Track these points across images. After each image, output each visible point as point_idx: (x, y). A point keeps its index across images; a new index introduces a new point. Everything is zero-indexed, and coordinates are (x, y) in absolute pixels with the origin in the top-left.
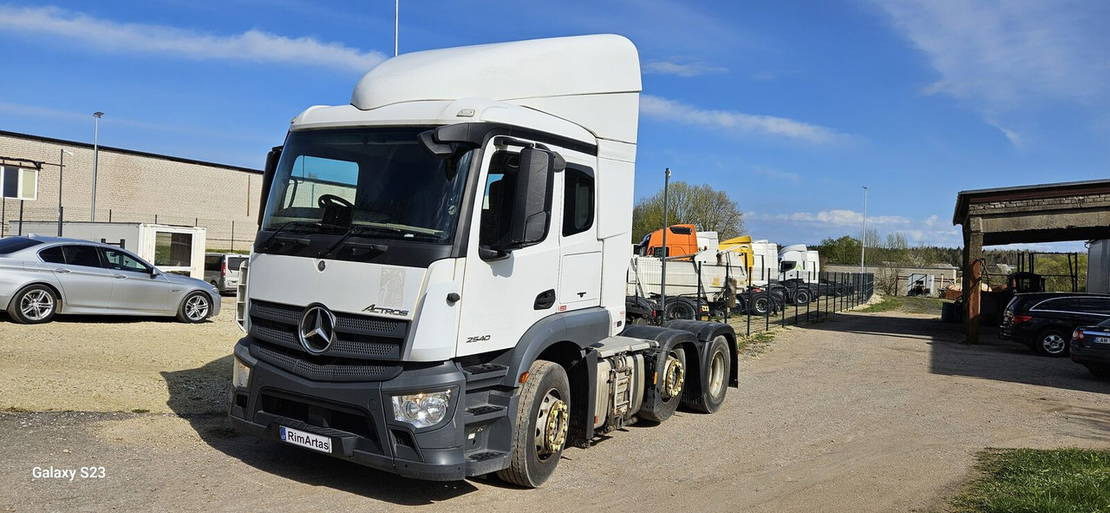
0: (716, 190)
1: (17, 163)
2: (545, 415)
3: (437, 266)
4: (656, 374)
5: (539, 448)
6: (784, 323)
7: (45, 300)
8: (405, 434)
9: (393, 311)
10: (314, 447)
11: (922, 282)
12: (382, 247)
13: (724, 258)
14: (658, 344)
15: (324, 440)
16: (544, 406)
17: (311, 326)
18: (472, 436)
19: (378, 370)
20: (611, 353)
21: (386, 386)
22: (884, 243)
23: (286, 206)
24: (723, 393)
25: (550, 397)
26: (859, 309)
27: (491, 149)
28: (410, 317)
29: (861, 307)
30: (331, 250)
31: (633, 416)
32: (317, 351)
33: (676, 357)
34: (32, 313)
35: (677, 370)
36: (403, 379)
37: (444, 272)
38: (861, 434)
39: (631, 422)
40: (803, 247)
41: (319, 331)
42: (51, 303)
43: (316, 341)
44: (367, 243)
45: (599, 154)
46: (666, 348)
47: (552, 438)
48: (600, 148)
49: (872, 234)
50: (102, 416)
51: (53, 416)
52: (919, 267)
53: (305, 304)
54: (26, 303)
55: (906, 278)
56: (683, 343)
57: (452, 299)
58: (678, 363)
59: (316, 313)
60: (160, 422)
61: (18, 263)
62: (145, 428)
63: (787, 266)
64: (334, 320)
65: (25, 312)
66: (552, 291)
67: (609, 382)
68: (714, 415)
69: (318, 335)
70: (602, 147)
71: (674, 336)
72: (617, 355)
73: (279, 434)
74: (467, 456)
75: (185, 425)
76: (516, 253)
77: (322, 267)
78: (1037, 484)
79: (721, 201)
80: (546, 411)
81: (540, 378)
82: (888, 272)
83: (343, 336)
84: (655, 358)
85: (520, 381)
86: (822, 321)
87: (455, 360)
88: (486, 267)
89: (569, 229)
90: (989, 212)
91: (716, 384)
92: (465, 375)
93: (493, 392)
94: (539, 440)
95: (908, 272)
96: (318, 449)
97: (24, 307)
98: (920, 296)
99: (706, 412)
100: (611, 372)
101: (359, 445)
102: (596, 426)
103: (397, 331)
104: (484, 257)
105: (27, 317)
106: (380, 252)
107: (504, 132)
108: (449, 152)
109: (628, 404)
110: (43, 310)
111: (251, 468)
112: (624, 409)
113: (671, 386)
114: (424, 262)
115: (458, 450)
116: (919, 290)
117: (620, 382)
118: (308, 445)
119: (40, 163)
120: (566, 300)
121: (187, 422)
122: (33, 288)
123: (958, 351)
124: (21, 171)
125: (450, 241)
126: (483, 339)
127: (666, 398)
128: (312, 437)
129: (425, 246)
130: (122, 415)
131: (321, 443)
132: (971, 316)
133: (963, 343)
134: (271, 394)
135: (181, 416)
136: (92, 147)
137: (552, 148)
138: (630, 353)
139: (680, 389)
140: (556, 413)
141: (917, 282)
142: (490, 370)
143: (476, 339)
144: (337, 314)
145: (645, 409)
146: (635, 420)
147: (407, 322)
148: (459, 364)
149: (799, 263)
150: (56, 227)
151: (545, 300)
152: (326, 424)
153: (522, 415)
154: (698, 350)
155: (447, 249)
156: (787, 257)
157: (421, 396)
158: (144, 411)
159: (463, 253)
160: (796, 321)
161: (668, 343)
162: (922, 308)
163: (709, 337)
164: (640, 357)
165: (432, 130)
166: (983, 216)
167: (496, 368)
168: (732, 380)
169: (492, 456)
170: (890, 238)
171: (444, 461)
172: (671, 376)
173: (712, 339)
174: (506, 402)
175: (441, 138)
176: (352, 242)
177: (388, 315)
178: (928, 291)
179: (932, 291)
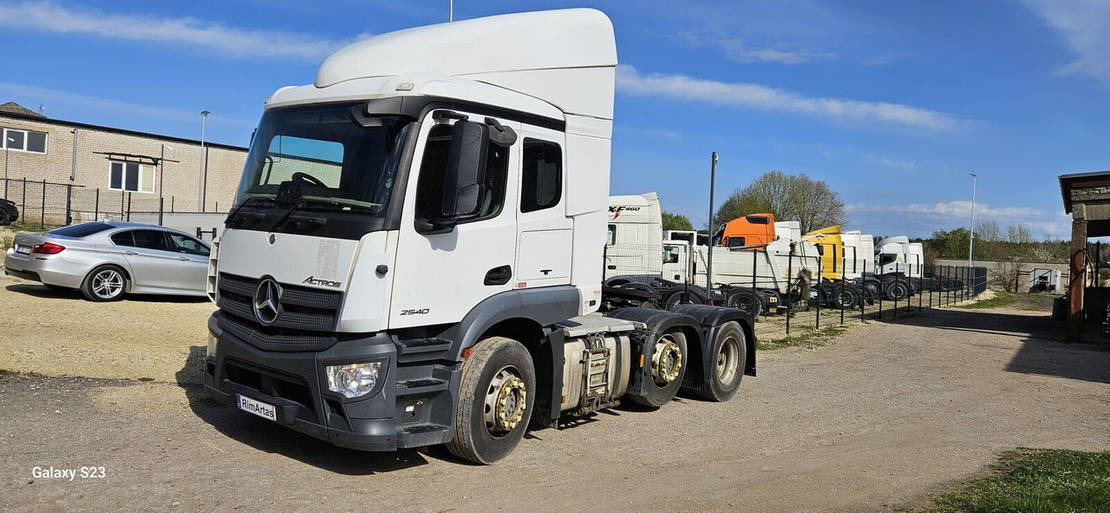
0: (814, 178)
1: (137, 159)
2: (497, 392)
3: (367, 238)
4: (643, 356)
5: (489, 425)
6: (863, 317)
7: (115, 280)
8: (336, 402)
9: (328, 283)
10: (262, 415)
11: (1046, 278)
12: (322, 219)
13: (797, 248)
14: (645, 326)
15: (269, 408)
16: (495, 382)
17: (262, 299)
18: (410, 409)
19: (316, 341)
20: (583, 332)
21: (319, 356)
22: (1004, 236)
23: (262, 183)
24: (737, 381)
25: (505, 373)
26: (963, 304)
27: (428, 122)
28: (342, 288)
29: (965, 302)
30: (281, 223)
31: (615, 399)
32: (267, 322)
33: (673, 341)
34: (103, 292)
35: (673, 353)
36: (339, 349)
37: (375, 244)
38: (878, 428)
39: (612, 404)
40: (905, 239)
41: (270, 302)
42: (121, 283)
43: (267, 312)
44: (308, 216)
45: (567, 130)
46: (655, 330)
47: (503, 415)
48: (569, 124)
49: (992, 226)
50: (107, 382)
51: (64, 380)
52: (1045, 262)
53: (258, 277)
54: (98, 283)
55: (1028, 273)
56: (683, 327)
57: (381, 271)
58: (674, 348)
59: (267, 284)
60: (158, 390)
61: (90, 246)
62: (143, 394)
63: (887, 259)
64: (281, 291)
65: (96, 291)
66: (508, 268)
67: (581, 362)
68: (723, 404)
69: (268, 307)
70: (570, 122)
71: (667, 319)
72: (593, 335)
73: (236, 401)
74: (400, 428)
75: (181, 394)
76: (460, 228)
77: (272, 240)
78: (1047, 486)
79: (820, 190)
80: (498, 387)
81: (490, 353)
82: (1008, 267)
83: (289, 308)
84: (643, 341)
85: (462, 355)
86: (912, 316)
87: (389, 332)
88: (423, 241)
89: (529, 204)
90: (1093, 197)
91: (727, 372)
92: (398, 347)
93: (438, 366)
94: (489, 417)
95: (1031, 266)
96: (265, 416)
97: (96, 286)
98: (1043, 292)
99: (715, 401)
100: (584, 352)
101: (300, 413)
102: (564, 406)
103: (330, 302)
104: (420, 229)
105: (99, 295)
106: (319, 226)
107: (443, 106)
108: (380, 125)
109: (606, 386)
110: (113, 289)
111: (220, 434)
112: (601, 391)
113: (665, 370)
114: (356, 234)
115: (389, 420)
116: (1042, 286)
117: (595, 363)
118: (257, 413)
119: (158, 159)
120: (527, 276)
121: (184, 391)
122: (104, 269)
123: (1053, 349)
124: (141, 166)
125: (384, 214)
126: (420, 312)
127: (662, 383)
128: (261, 405)
129: (358, 218)
130: (127, 382)
131: (266, 410)
132: (1073, 312)
133: (1065, 341)
134: (232, 363)
135: (180, 385)
136: (199, 143)
137: (503, 122)
138: (609, 334)
139: (677, 374)
140: (508, 390)
141: (1041, 278)
142: (431, 343)
143: (412, 312)
144: (284, 285)
145: (632, 392)
146: (618, 403)
147: (340, 294)
148: (395, 337)
149: (900, 256)
150: (157, 217)
151: (498, 275)
152: (275, 393)
153: (467, 390)
154: (701, 335)
155: (381, 222)
156: (886, 249)
157: (354, 366)
158: (148, 380)
159: (397, 226)
160: (880, 316)
161: (658, 325)
162: (1041, 306)
163: (715, 322)
164: (625, 340)
165: (362, 105)
166: (1087, 202)
167: (438, 343)
168: (749, 368)
169: (431, 429)
170: (1011, 230)
171: (375, 430)
172: (665, 360)
173: (720, 323)
174: (447, 376)
175: (370, 111)
176: (298, 215)
177: (324, 287)
178: (1053, 287)
179: (1058, 288)
